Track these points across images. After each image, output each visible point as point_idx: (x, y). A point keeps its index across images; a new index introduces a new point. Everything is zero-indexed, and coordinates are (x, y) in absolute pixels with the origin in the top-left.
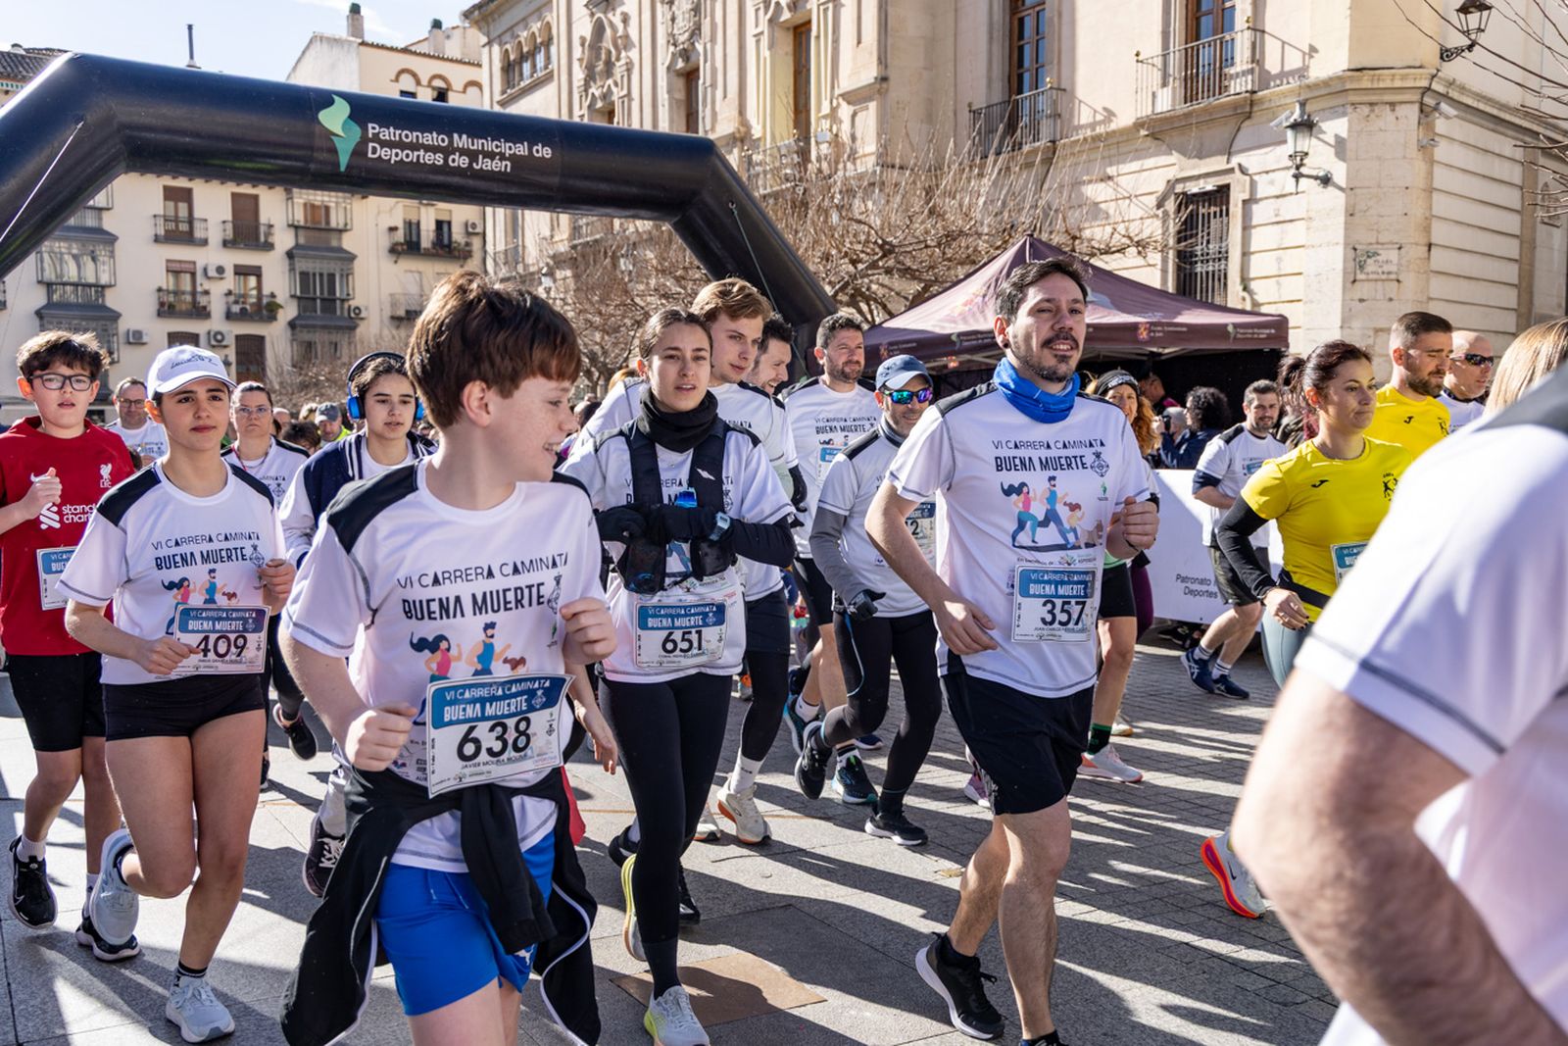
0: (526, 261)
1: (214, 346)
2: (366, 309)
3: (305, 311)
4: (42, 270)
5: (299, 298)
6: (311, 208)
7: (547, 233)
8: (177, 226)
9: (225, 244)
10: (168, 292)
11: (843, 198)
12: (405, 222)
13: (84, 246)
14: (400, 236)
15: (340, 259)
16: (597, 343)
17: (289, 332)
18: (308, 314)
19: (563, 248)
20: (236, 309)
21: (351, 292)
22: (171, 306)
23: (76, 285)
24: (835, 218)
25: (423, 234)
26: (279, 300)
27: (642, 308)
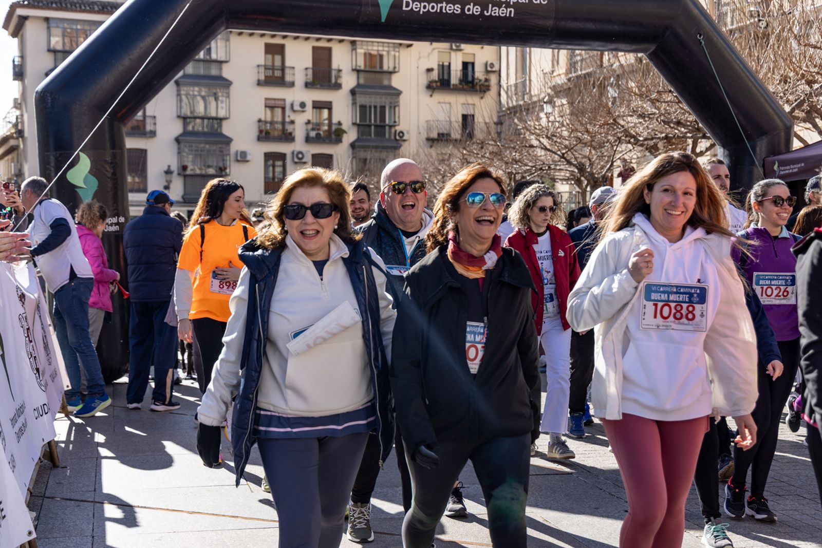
0: (533, 93)
1: (296, 163)
2: (408, 133)
3: (362, 135)
4: (181, 107)
5: (358, 125)
6: (369, 57)
7: (548, 69)
8: (273, 73)
9: (307, 85)
10: (266, 122)
11: (801, 28)
12: (439, 65)
13: (209, 89)
14: (435, 75)
15: (390, 94)
16: (585, 157)
17: (350, 150)
18: (365, 137)
19: (561, 80)
20: (313, 134)
21: (397, 120)
22: (267, 133)
23: (202, 118)
24: (794, 44)
25: (453, 73)
26: (344, 127)
27: (623, 126)
